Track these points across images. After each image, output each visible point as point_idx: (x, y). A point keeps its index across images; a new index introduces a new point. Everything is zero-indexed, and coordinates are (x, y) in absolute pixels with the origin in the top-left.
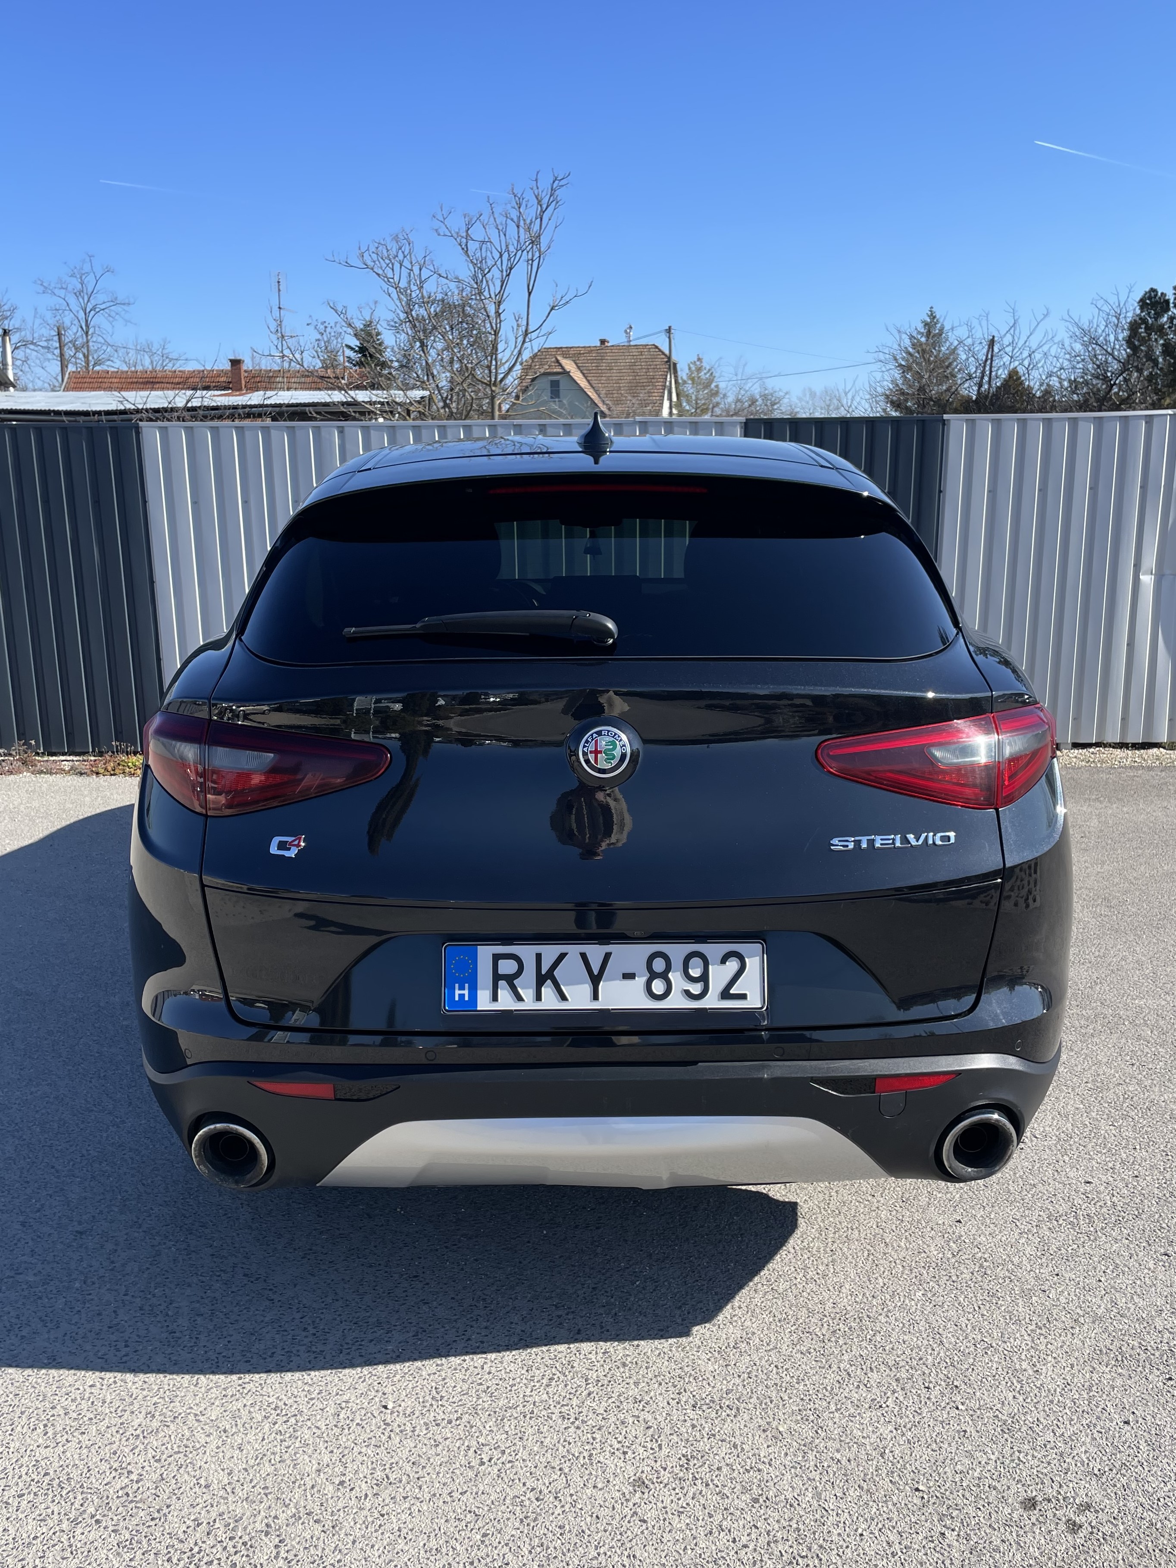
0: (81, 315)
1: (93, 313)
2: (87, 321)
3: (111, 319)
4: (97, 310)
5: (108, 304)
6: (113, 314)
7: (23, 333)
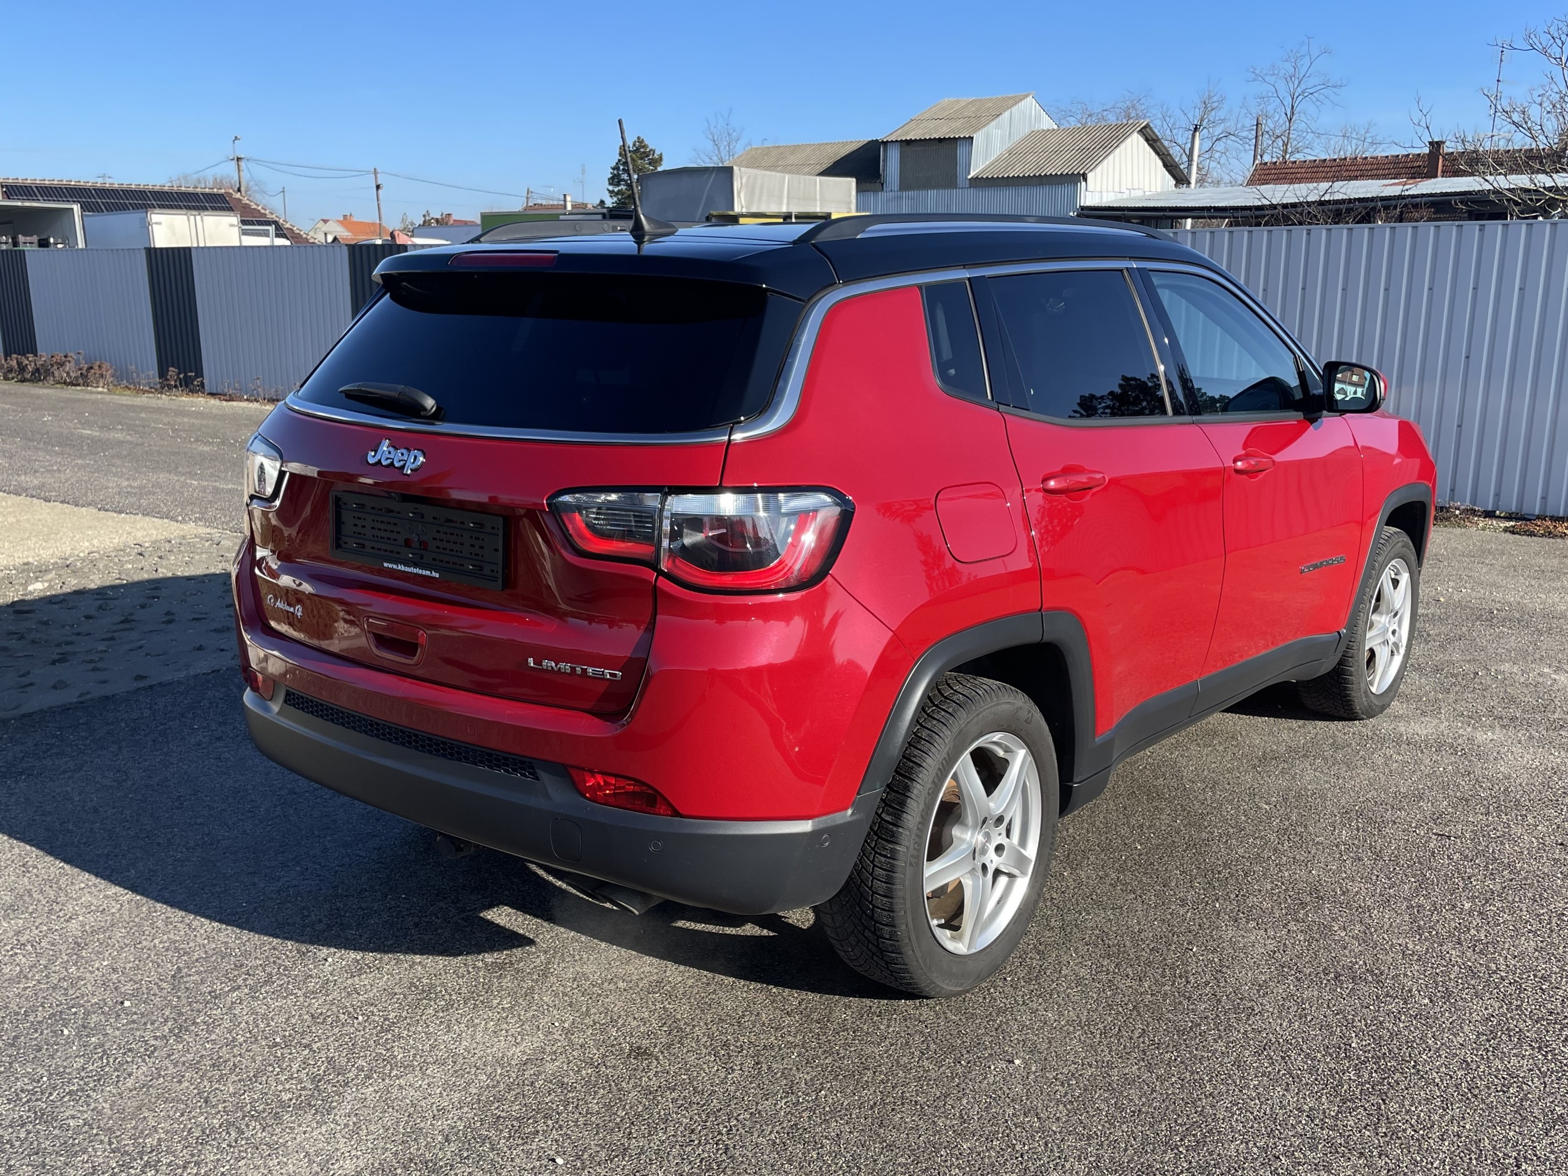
0: (1288, 101)
1: (1301, 97)
2: (1293, 107)
3: (1319, 103)
4: (1306, 94)
5: (1319, 88)
6: (1322, 98)
7: (1228, 124)
